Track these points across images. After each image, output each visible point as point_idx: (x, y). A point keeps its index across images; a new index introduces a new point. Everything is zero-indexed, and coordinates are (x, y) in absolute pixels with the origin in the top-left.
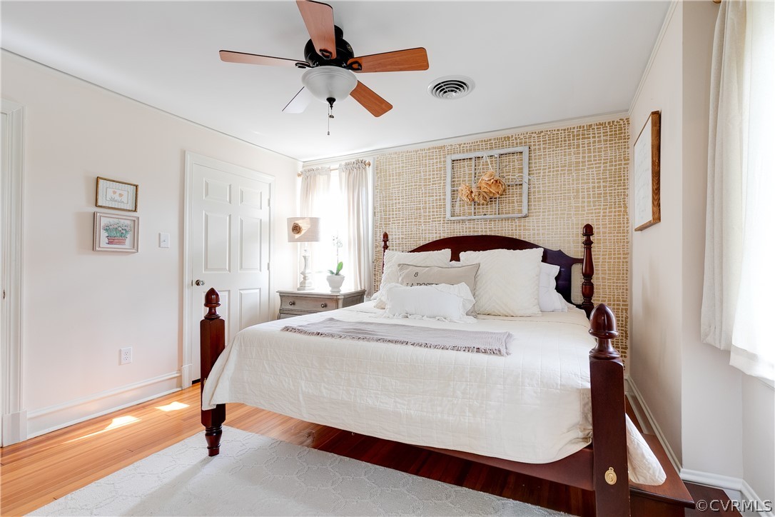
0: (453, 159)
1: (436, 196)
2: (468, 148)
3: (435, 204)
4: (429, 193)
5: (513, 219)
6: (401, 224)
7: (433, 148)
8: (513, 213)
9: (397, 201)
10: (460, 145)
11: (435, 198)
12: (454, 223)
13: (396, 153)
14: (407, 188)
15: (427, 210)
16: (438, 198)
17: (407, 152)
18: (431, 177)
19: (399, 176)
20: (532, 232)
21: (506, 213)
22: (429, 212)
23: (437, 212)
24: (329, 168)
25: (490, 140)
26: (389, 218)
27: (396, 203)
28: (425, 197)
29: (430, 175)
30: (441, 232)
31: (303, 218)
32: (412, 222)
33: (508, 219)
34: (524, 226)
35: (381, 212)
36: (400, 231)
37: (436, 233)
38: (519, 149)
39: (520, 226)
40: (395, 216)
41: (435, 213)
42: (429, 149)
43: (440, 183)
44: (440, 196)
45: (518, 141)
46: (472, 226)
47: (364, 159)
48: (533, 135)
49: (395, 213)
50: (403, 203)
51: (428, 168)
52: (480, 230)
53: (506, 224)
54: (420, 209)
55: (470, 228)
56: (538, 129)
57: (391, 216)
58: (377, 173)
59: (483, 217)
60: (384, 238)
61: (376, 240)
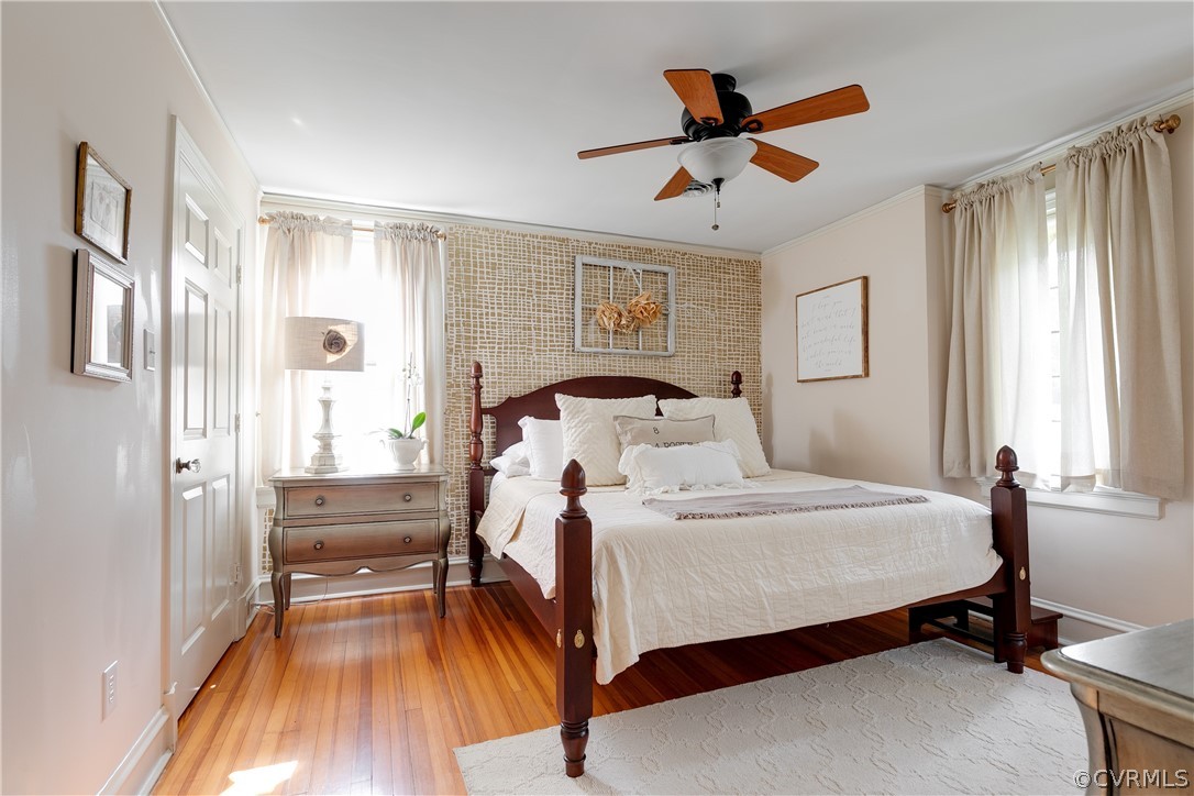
0: (585, 262)
1: (556, 312)
2: (601, 251)
3: (554, 325)
4: (545, 306)
5: (657, 357)
6: (496, 350)
7: (551, 238)
8: (657, 349)
9: (490, 311)
10: (590, 244)
11: (554, 315)
12: (582, 356)
13: (487, 230)
14: (508, 292)
15: (542, 332)
16: (559, 315)
17: (508, 233)
18: (548, 281)
19: (494, 269)
20: (677, 376)
21: (649, 350)
22: (545, 335)
23: (557, 336)
24: (350, 224)
25: (629, 247)
26: (475, 338)
27: (487, 314)
28: (539, 311)
29: (545, 278)
30: (564, 368)
31: (346, 322)
32: (516, 348)
33: (651, 357)
34: (669, 368)
35: (458, 325)
36: (496, 361)
37: (556, 369)
38: (665, 269)
39: (664, 368)
40: (485, 335)
41: (555, 339)
42: (544, 238)
43: (562, 294)
44: (561, 313)
45: (661, 258)
46: (607, 363)
47: (437, 226)
48: (677, 255)
49: (485, 330)
50: (500, 315)
51: (542, 266)
52: (617, 369)
53: (649, 363)
54: (530, 329)
55: (605, 365)
56: (683, 249)
57: (478, 335)
58: (451, 256)
59: (624, 351)
60: (476, 372)
61: (449, 374)
